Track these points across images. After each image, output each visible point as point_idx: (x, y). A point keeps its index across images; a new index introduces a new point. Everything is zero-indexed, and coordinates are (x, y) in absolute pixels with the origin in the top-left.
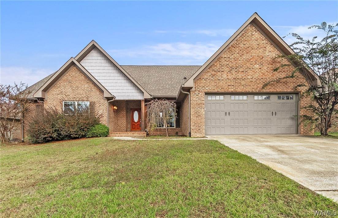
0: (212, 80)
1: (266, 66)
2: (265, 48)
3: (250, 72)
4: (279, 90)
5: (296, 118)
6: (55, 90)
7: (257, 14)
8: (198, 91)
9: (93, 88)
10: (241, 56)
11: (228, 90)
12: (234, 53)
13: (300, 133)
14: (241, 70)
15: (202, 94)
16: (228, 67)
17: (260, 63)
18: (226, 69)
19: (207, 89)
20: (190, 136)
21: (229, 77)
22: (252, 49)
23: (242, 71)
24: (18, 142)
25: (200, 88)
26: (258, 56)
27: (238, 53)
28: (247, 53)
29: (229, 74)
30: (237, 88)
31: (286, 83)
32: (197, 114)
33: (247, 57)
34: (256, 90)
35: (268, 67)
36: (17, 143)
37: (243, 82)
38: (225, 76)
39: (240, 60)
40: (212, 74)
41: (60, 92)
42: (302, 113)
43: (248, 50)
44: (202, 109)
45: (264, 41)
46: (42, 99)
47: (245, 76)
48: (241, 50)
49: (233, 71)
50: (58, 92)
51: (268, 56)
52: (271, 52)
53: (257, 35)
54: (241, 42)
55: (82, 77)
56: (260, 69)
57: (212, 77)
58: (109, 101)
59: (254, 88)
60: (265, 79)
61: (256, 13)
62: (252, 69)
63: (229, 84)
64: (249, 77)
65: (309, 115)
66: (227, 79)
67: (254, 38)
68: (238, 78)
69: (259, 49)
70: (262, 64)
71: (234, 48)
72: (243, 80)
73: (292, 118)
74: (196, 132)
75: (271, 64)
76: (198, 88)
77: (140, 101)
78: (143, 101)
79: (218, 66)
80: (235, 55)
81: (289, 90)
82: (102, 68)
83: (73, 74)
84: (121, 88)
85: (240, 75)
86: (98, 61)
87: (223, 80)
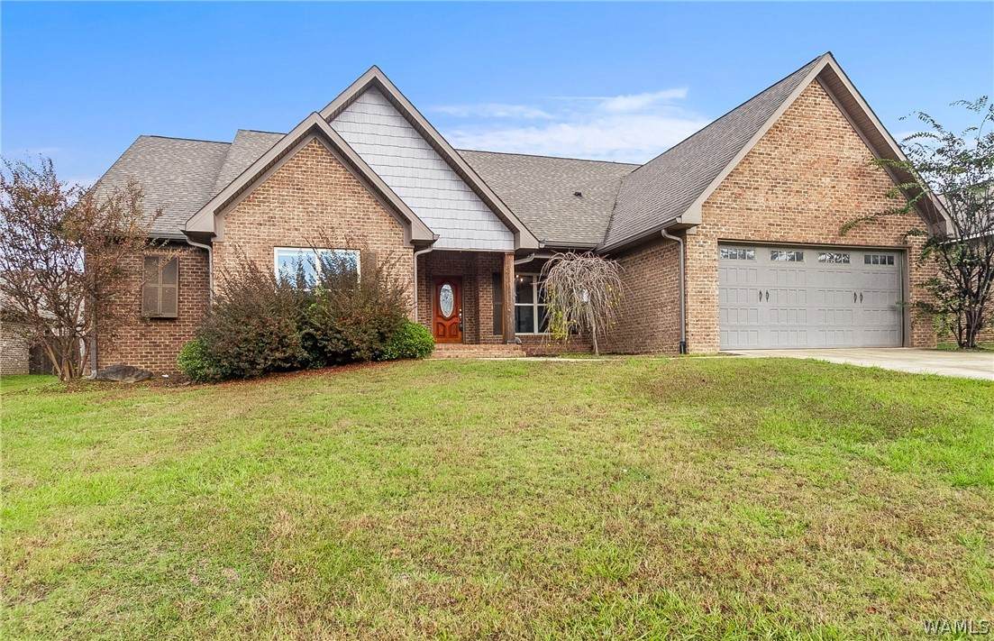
0: (734, 208)
1: (845, 181)
2: (842, 137)
3: (814, 196)
4: (871, 241)
5: (902, 309)
6: (251, 211)
7: (832, 56)
8: (704, 235)
9: (370, 210)
10: (793, 153)
11: (768, 236)
12: (780, 145)
13: (912, 343)
14: (795, 187)
15: (712, 244)
16: (767, 179)
17: (833, 174)
18: (765, 184)
19: (723, 230)
20: (685, 353)
21: (771, 203)
22: (817, 138)
23: (797, 191)
24: (136, 377)
25: (708, 227)
26: (828, 157)
27: (788, 146)
28: (806, 147)
29: (770, 196)
30: (788, 233)
31: (884, 225)
32: (703, 295)
33: (807, 157)
34: (826, 238)
35: (849, 185)
36: (132, 381)
37: (800, 218)
38: (761, 200)
39: (792, 163)
40: (732, 194)
41: (266, 218)
42: (914, 297)
43: (808, 138)
44: (714, 283)
45: (840, 122)
46: (207, 238)
47: (804, 203)
48: (793, 139)
49: (779, 190)
50: (258, 218)
51: (847, 158)
52: (855, 151)
53: (826, 105)
54: (794, 119)
55: (338, 176)
56: (834, 187)
57: (735, 201)
58: (419, 253)
59: (822, 234)
60: (844, 214)
61: (829, 53)
62: (818, 186)
63: (771, 221)
64: (811, 206)
65: (928, 300)
66: (766, 207)
67: (820, 111)
68: (789, 208)
69: (830, 139)
70: (837, 177)
71: (780, 131)
72: (800, 212)
73: (893, 309)
74: (699, 343)
75: (854, 178)
76: (705, 228)
77: (499, 257)
78: (510, 254)
79: (746, 173)
80: (781, 149)
81: (890, 243)
82: (392, 151)
83: (309, 163)
84: (448, 214)
85: (793, 201)
86: (382, 130)
87: (757, 210)
